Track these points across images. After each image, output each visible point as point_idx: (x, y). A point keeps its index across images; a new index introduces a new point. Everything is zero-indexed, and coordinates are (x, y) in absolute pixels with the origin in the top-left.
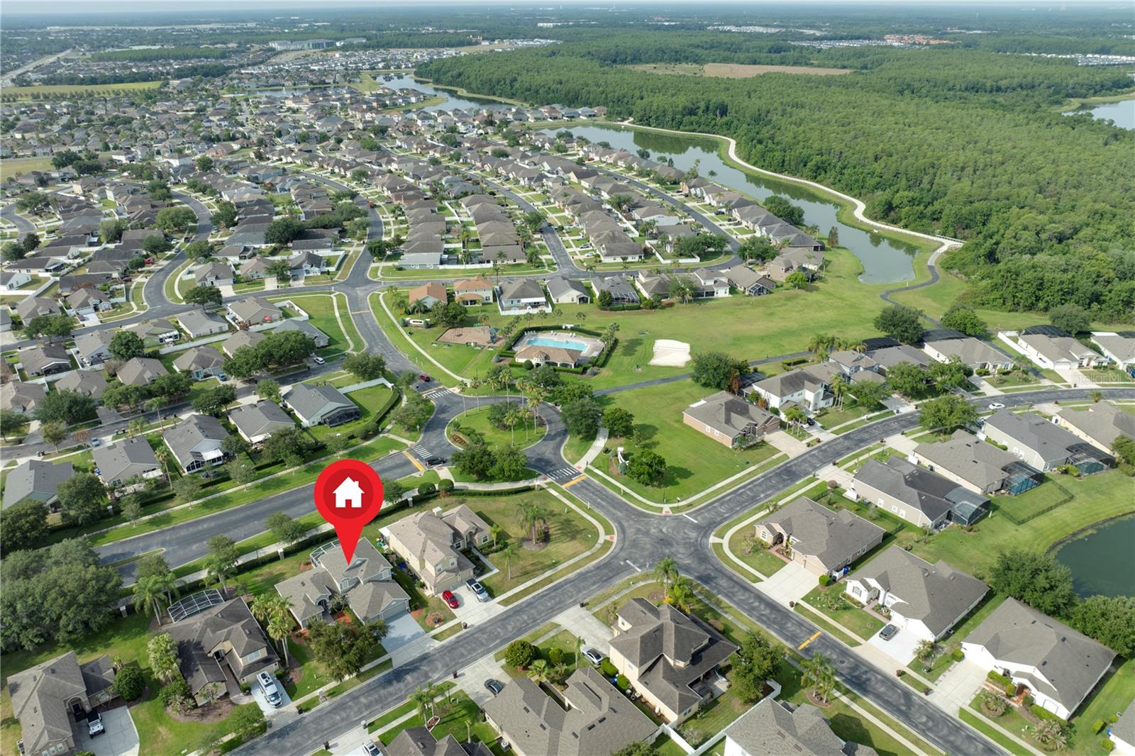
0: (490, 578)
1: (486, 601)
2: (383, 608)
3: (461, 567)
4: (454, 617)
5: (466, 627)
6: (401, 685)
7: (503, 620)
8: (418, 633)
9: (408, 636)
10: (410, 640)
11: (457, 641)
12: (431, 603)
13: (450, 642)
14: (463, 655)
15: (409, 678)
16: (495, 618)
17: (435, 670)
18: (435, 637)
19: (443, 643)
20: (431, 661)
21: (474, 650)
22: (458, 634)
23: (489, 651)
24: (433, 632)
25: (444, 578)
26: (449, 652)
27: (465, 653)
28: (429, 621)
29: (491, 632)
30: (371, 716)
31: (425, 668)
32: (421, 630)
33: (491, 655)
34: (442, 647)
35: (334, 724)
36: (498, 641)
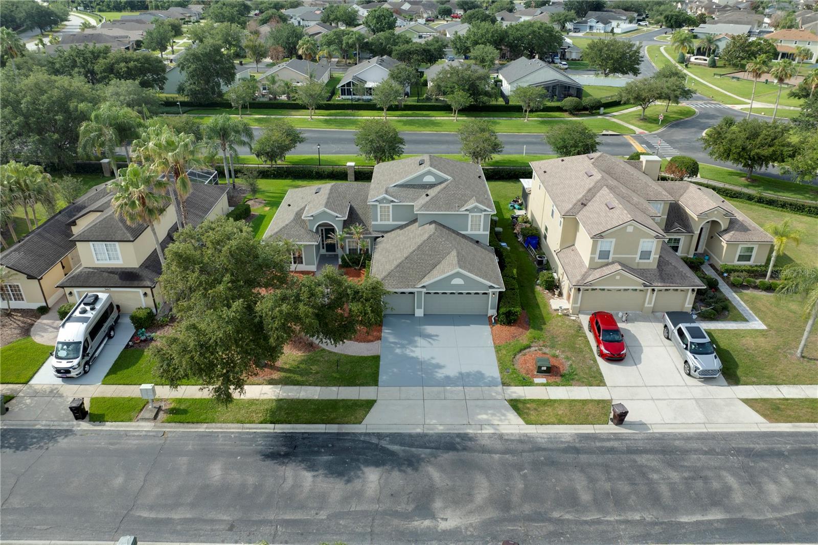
0: (737, 333)
1: (707, 377)
2: (427, 281)
3: (663, 272)
5: (620, 418)
6: (335, 488)
9: (451, 370)
10: (448, 381)
11: (574, 449)
12: (553, 326)
13: (553, 439)
14: (571, 500)
15: (372, 477)
16: (727, 437)
17: (460, 499)
18: (517, 405)
19: (531, 430)
20: (466, 466)
21: (620, 503)
22: (587, 429)
24: (519, 392)
25: (610, 278)
26: (536, 465)
27: (585, 497)
28: (526, 362)
29: (697, 474)
31: (435, 474)
32: (493, 370)
34: (524, 440)
36: (716, 515)
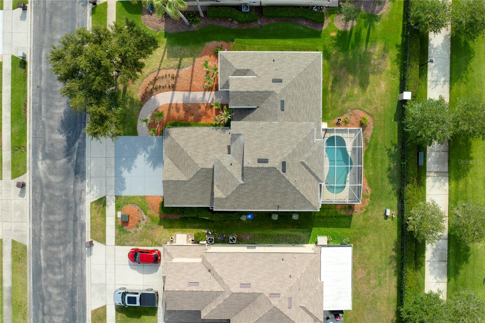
4: (119, 242)
6: (56, 123)
7: (73, 293)
8: (124, 188)
9: (125, 174)
10: (118, 175)
11: (76, 220)
12: (161, 231)
13: (82, 212)
14: (50, 212)
15: (60, 137)
16: (83, 287)
17: (50, 170)
18: (102, 202)
19: (87, 204)
20: (67, 174)
21: (50, 229)
22: (88, 228)
23: (36, 242)
26: (67, 202)
27: (52, 218)
30: (35, 70)
31: (62, 162)
33: (28, 242)
34: (81, 200)
35: (52, 29)
36: (43, 264)
